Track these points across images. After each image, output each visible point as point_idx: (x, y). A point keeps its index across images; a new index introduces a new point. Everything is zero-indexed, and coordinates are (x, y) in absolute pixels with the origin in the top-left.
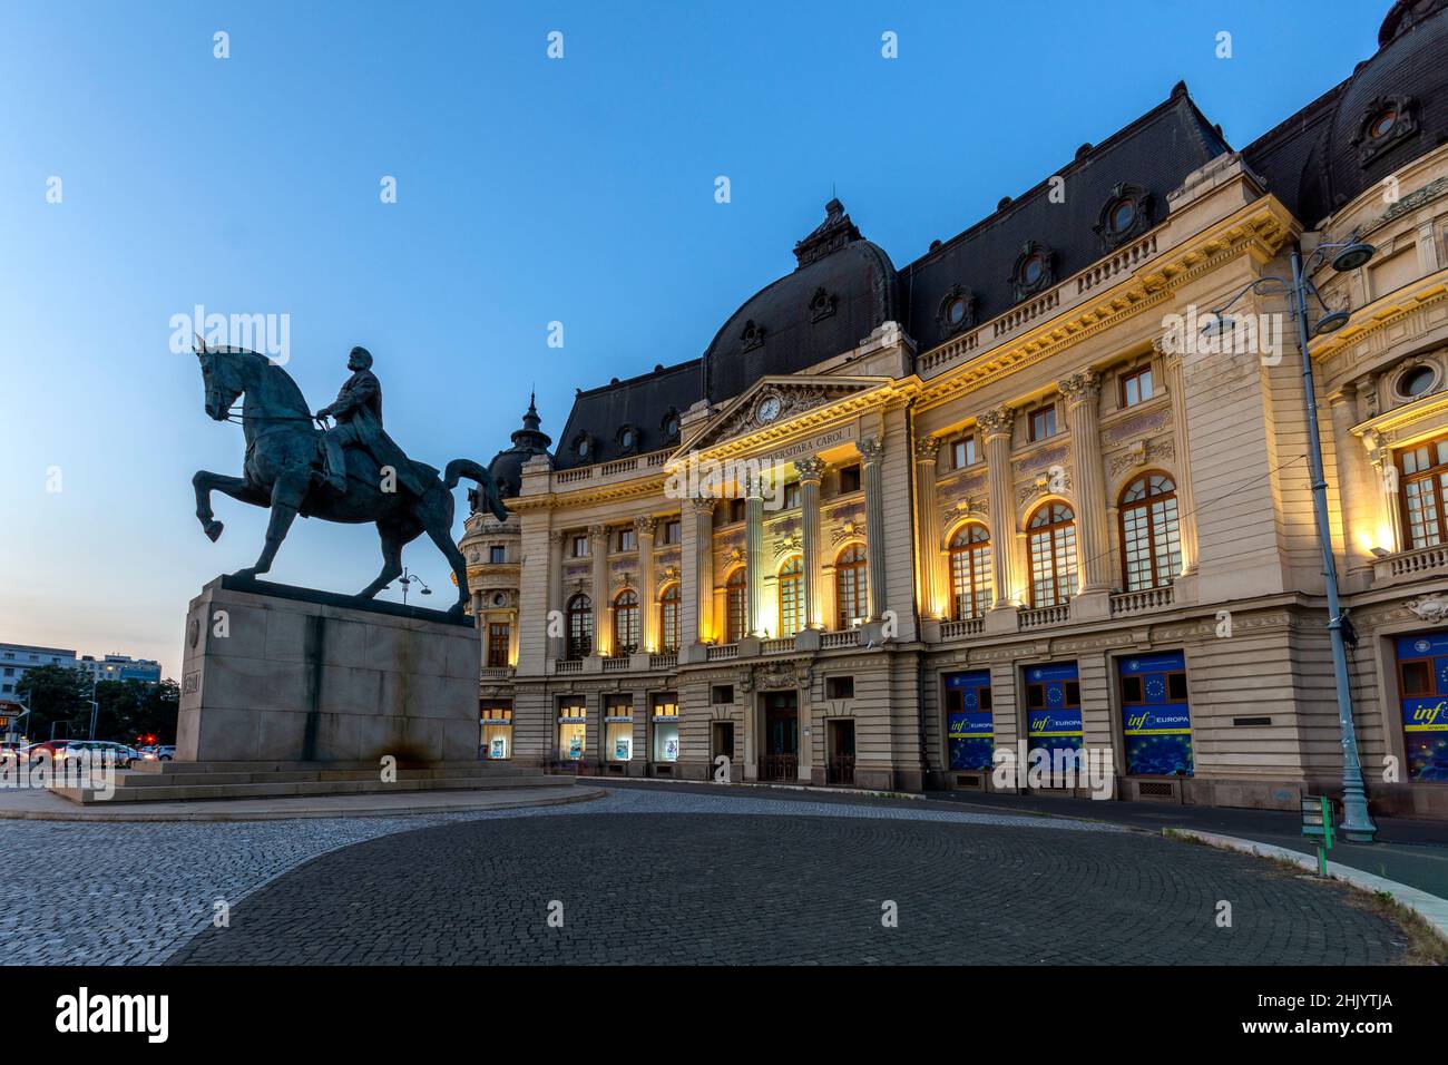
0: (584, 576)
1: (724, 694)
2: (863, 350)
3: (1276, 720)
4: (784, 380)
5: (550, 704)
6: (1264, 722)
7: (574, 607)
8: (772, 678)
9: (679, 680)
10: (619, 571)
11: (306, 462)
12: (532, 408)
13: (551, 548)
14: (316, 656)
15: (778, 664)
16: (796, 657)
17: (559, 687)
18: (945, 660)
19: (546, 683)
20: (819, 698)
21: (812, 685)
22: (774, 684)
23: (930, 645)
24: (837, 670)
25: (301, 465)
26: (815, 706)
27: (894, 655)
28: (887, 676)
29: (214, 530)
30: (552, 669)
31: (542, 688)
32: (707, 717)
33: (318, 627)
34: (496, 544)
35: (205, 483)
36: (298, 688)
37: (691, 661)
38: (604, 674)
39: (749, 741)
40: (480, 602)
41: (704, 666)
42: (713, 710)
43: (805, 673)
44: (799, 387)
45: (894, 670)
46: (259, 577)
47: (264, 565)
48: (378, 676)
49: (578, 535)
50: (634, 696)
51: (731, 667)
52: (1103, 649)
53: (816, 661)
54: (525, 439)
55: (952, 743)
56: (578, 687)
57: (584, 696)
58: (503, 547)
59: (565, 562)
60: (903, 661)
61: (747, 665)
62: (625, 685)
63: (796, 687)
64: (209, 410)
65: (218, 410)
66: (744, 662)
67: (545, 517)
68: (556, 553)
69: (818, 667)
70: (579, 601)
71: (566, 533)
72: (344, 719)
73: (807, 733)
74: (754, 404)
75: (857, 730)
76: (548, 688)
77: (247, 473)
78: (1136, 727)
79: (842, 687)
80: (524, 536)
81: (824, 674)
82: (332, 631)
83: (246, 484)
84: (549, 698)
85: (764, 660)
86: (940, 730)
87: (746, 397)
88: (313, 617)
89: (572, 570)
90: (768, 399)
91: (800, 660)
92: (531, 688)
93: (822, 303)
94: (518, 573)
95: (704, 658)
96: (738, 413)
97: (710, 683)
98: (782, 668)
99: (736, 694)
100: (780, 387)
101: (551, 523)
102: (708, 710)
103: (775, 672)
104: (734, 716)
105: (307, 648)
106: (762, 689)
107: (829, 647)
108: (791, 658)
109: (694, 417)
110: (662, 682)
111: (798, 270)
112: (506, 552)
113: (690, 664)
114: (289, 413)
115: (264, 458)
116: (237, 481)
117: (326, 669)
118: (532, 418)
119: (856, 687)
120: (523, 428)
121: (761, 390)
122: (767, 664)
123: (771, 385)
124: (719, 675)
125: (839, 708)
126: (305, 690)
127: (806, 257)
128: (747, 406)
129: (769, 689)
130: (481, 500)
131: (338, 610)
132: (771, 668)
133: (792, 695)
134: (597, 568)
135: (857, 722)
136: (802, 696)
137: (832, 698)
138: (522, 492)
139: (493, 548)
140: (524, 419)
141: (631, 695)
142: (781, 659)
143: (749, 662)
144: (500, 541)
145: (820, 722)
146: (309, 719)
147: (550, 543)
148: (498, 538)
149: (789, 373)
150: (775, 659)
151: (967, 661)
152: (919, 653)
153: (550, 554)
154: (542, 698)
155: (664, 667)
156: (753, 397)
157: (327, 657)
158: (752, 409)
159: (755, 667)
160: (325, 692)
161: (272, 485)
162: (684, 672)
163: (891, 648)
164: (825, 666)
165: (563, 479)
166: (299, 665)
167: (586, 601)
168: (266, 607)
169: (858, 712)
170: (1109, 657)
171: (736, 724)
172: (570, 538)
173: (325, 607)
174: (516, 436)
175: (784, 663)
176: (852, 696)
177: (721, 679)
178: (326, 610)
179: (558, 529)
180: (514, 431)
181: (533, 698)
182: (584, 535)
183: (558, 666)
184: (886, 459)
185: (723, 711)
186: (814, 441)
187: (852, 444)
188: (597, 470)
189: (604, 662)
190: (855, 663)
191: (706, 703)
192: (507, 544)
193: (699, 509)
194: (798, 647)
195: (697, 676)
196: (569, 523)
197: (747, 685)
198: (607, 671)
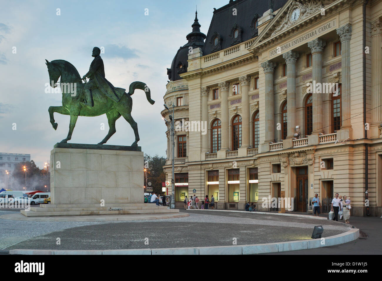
0: (217, 109)
1: (277, 168)
5: (203, 175)
7: (214, 125)
8: (297, 160)
9: (258, 161)
10: (233, 106)
12: (196, 20)
13: (201, 97)
15: (299, 153)
16: (307, 149)
17: (207, 166)
19: (201, 164)
20: (317, 169)
21: (315, 163)
22: (298, 163)
23: (372, 140)
24: (326, 154)
26: (316, 173)
27: (353, 146)
28: (348, 158)
30: (203, 159)
31: (199, 167)
32: (270, 180)
34: (179, 96)
37: (263, 151)
38: (227, 159)
41: (270, 154)
42: (271, 176)
43: (311, 157)
44: (309, 1)
45: (351, 154)
49: (215, 88)
50: (240, 170)
51: (278, 155)
53: (316, 151)
54: (192, 38)
56: (215, 166)
57: (218, 170)
59: (209, 103)
60: (357, 149)
63: (307, 164)
66: (284, 152)
67: (198, 81)
68: (204, 99)
69: (316, 153)
70: (216, 122)
71: (209, 88)
73: (312, 188)
74: (288, 12)
75: (334, 186)
79: (329, 163)
80: (190, 92)
81: (320, 157)
84: (203, 172)
85: (294, 151)
86: (377, 185)
87: (285, 8)
89: (212, 107)
90: (295, 9)
91: (308, 150)
92: (194, 167)
94: (188, 109)
95: (268, 150)
96: (282, 17)
97: (270, 163)
98: (301, 154)
99: (282, 168)
100: (300, 2)
101: (201, 84)
102: (269, 176)
103: (298, 157)
104: (281, 179)
106: (292, 166)
107: (323, 143)
109: (264, 20)
110: (252, 162)
112: (183, 99)
113: (261, 153)
117: (89, 172)
118: (196, 26)
119: (335, 163)
120: (192, 31)
121: (291, 4)
122: (294, 153)
123: (296, 1)
124: (274, 158)
125: (326, 175)
128: (285, 13)
129: (296, 166)
130: (172, 74)
133: (306, 168)
134: (223, 105)
135: (335, 182)
136: (310, 169)
137: (324, 170)
138: (189, 69)
139: (177, 98)
140: (193, 26)
145: (318, 182)
147: (201, 94)
150: (297, 150)
152: (366, 144)
153: (201, 100)
154: (199, 172)
155: (251, 155)
156: (288, 9)
158: (288, 16)
159: (289, 155)
162: (260, 158)
164: (320, 153)
165: (207, 59)
167: (219, 122)
169: (334, 177)
171: (282, 183)
172: (213, 89)
174: (189, 37)
175: (301, 152)
176: (332, 168)
177: (275, 160)
179: (204, 86)
180: (188, 34)
181: (195, 172)
182: (217, 88)
183: (207, 155)
184: (352, 37)
185: (276, 177)
186: (317, 30)
187: (335, 31)
188: (222, 53)
189: (227, 153)
190: (333, 151)
191: (269, 173)
192: (183, 96)
193: (266, 71)
194: (309, 144)
195: (265, 159)
196: (209, 83)
197: (285, 164)
198: (228, 157)
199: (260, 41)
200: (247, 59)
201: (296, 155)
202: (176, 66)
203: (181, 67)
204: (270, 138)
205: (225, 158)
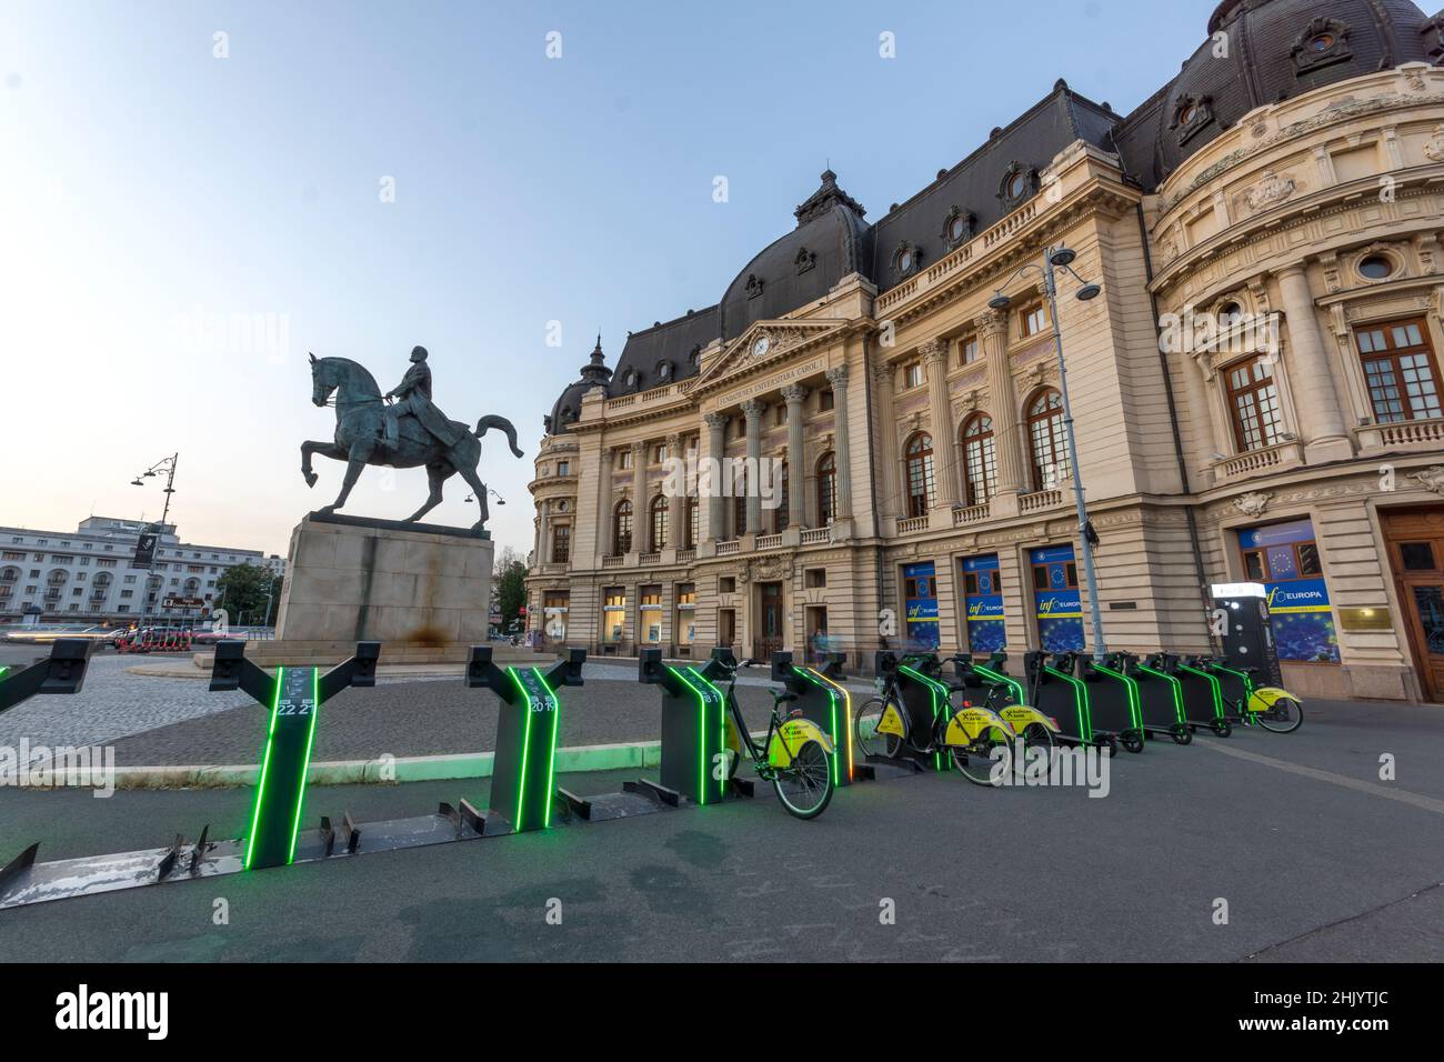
0: (628, 484)
1: (728, 584)
2: (832, 296)
3: (1141, 605)
4: (772, 324)
5: (597, 595)
6: (1131, 606)
7: (620, 510)
8: (764, 570)
9: (695, 572)
10: (655, 480)
11: (373, 429)
12: (598, 348)
13: (601, 463)
14: (369, 566)
15: (768, 558)
16: (780, 552)
17: (604, 579)
18: (900, 553)
19: (594, 576)
20: (798, 587)
21: (794, 576)
22: (765, 576)
23: (887, 540)
24: (813, 562)
25: (370, 433)
26: (796, 594)
27: (857, 549)
28: (850, 568)
29: (311, 479)
30: (599, 565)
31: (591, 580)
32: (715, 605)
33: (372, 544)
34: (562, 460)
35: (309, 448)
36: (354, 590)
37: (705, 556)
38: (640, 568)
39: (746, 626)
40: (548, 509)
41: (714, 561)
42: (719, 598)
43: (787, 565)
44: (783, 329)
45: (856, 562)
46: (336, 511)
47: (340, 503)
48: (413, 578)
49: (625, 450)
50: (663, 587)
51: (732, 561)
52: (1014, 543)
53: (797, 555)
54: (590, 372)
55: (909, 626)
56: (619, 579)
57: (624, 587)
58: (566, 463)
59: (613, 473)
60: (865, 554)
61: (743, 559)
62: (656, 577)
63: (781, 578)
64: (315, 400)
65: (320, 400)
66: (741, 557)
67: (598, 437)
68: (606, 466)
69: (797, 560)
70: (624, 506)
71: (614, 449)
72: (386, 610)
73: (790, 619)
74: (751, 342)
75: (829, 615)
76: (596, 580)
77: (336, 440)
78: (1045, 611)
79: (818, 577)
80: (582, 454)
81: (803, 566)
82: (382, 546)
83: (335, 448)
84: (597, 589)
85: (759, 555)
87: (744, 338)
88: (369, 538)
89: (619, 479)
90: (761, 338)
91: (784, 555)
92: (582, 580)
93: (805, 259)
94: (576, 482)
95: (713, 553)
96: (739, 349)
97: (717, 575)
98: (771, 561)
99: (738, 584)
100: (769, 329)
101: (602, 441)
102: (715, 599)
103: (765, 565)
104: (735, 604)
105: (363, 559)
106: (756, 580)
107: (808, 543)
108: (776, 553)
109: (709, 352)
110: (685, 574)
111: (797, 228)
112: (569, 465)
113: (702, 559)
114: (365, 397)
115: (346, 430)
116: (330, 445)
117: (376, 575)
118: (598, 355)
119: (828, 577)
120: (589, 363)
121: (756, 331)
122: (758, 559)
123: (762, 327)
124: (725, 567)
125: (814, 596)
126: (360, 589)
127: (804, 218)
128: (745, 344)
129: (762, 580)
130: (553, 424)
131: (388, 531)
133: (779, 585)
134: (637, 478)
135: (829, 608)
136: (787, 586)
137: (811, 587)
138: (582, 418)
139: (559, 463)
140: (591, 356)
141: (661, 586)
142: (768, 554)
143: (744, 557)
144: (565, 458)
145: (800, 609)
146: (361, 610)
147: (601, 459)
148: (567, 454)
149: (775, 318)
150: (763, 554)
151: (916, 554)
152: (878, 547)
153: (601, 467)
154: (591, 589)
155: (684, 562)
156: (750, 337)
157: (377, 565)
158: (749, 347)
159: (750, 561)
160: (374, 590)
161: (350, 447)
162: (698, 566)
163: (851, 543)
164: (803, 559)
165: (614, 405)
166: (356, 571)
167: (629, 505)
168: (338, 532)
169: (829, 600)
170: (1020, 549)
171: (737, 610)
172: (619, 452)
173: (379, 530)
174: (585, 371)
175: (772, 557)
176: (824, 585)
177: (726, 572)
178: (379, 532)
179: (608, 446)
180: (581, 367)
181: (583, 589)
182: (629, 450)
183: (605, 561)
184: (850, 383)
185: (729, 599)
186: (795, 371)
187: (823, 373)
188: (639, 398)
189: (640, 558)
190: (824, 556)
191: (714, 592)
192: (570, 460)
193: (712, 427)
194: (785, 543)
195: (707, 569)
196: (616, 442)
197: (743, 577)
198: (642, 565)
199: (704, 382)
200: (682, 409)
201: (762, 562)
202: (561, 411)
203: (569, 414)
204: (718, 533)
205: (638, 566)
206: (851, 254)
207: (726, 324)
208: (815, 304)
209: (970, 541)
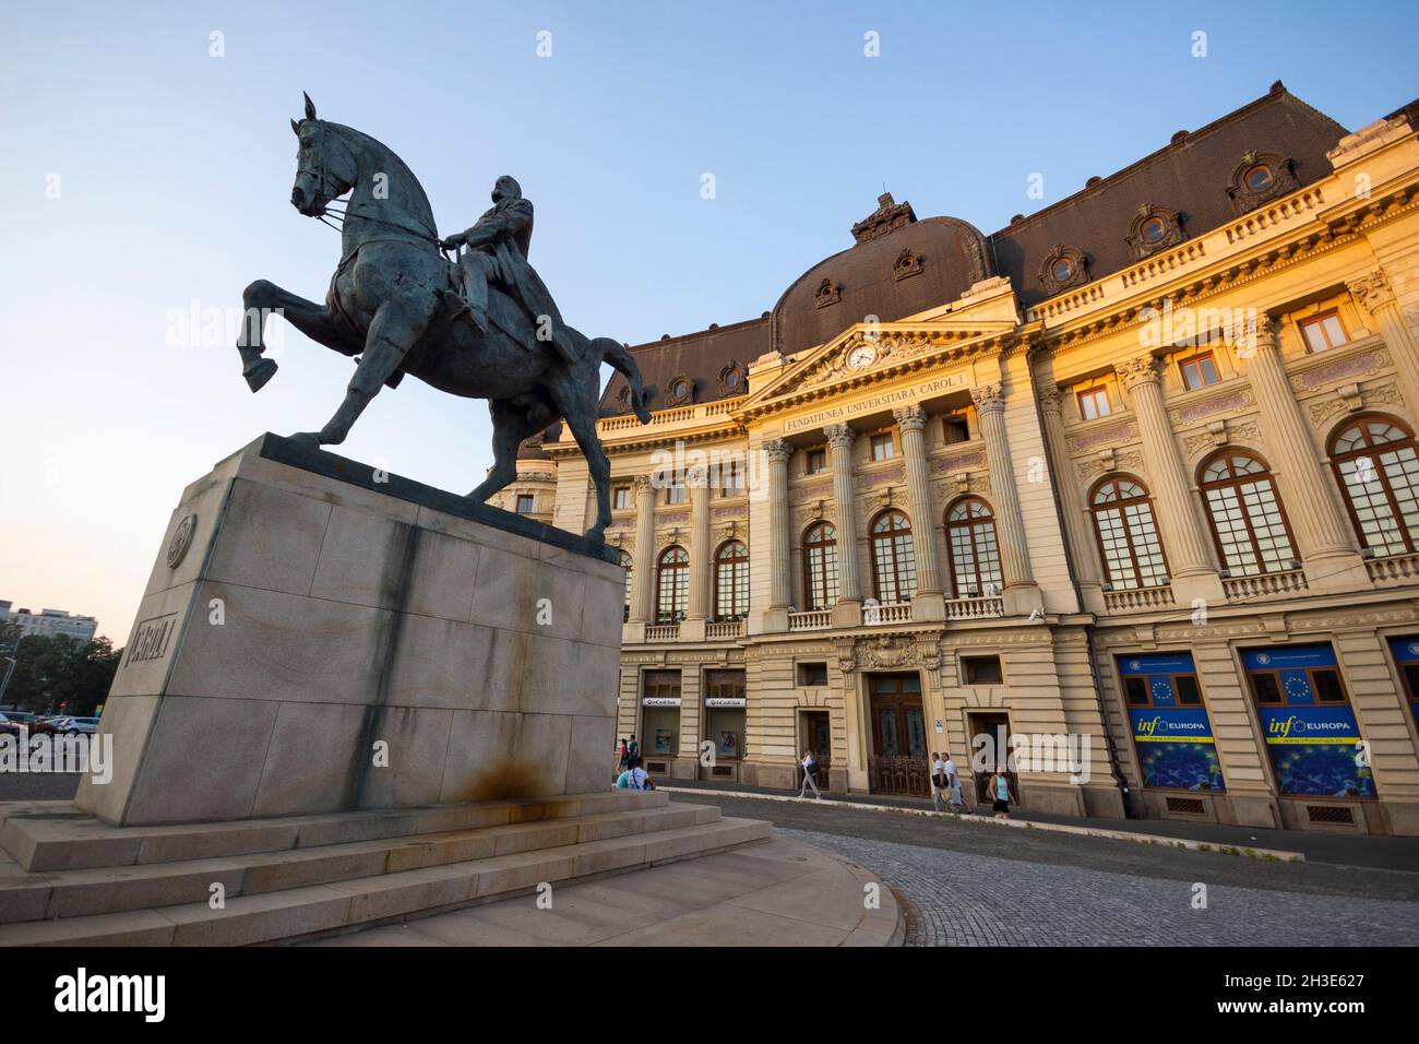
0: (625, 530)
1: (813, 673)
2: (965, 302)
4: (881, 328)
8: (883, 654)
9: (748, 654)
10: (668, 525)
13: (588, 498)
15: (893, 637)
16: (921, 629)
18: (1120, 638)
20: (953, 682)
21: (942, 665)
22: (885, 663)
23: (1096, 618)
24: (978, 646)
26: (949, 693)
27: (1054, 629)
28: (1050, 657)
32: (791, 703)
34: (525, 493)
37: (768, 630)
38: (646, 644)
39: (853, 739)
41: (788, 638)
42: (799, 693)
43: (933, 649)
44: (900, 335)
45: (1057, 648)
49: (621, 485)
50: (684, 673)
51: (827, 640)
52: (1371, 627)
53: (945, 634)
55: (1143, 750)
58: (531, 497)
60: (1067, 637)
61: (849, 637)
62: (672, 658)
63: (918, 667)
69: (947, 642)
72: (426, 720)
73: (939, 730)
74: (844, 351)
75: (1014, 727)
79: (984, 670)
80: (558, 486)
81: (956, 651)
85: (867, 633)
86: (1125, 730)
87: (834, 344)
90: (860, 346)
91: (925, 632)
93: (908, 263)
95: (784, 627)
96: (823, 360)
97: (794, 659)
98: (898, 642)
99: (831, 674)
100: (875, 335)
102: (792, 694)
103: (886, 647)
104: (829, 703)
106: (866, 669)
107: (959, 618)
108: (913, 629)
109: (765, 367)
110: (722, 656)
112: (535, 501)
113: (766, 634)
119: (1006, 669)
121: (852, 338)
122: (878, 637)
123: (864, 333)
124: (808, 648)
125: (984, 696)
127: (864, 235)
128: (834, 353)
129: (878, 669)
132: (883, 642)
133: (913, 677)
134: (643, 522)
135: (1013, 716)
136: (927, 679)
137: (971, 683)
139: (520, 496)
141: (680, 671)
142: (897, 631)
143: (852, 633)
144: (529, 490)
145: (958, 715)
147: (588, 493)
148: (528, 486)
150: (880, 631)
152: (1087, 628)
153: (587, 504)
155: (721, 639)
156: (843, 345)
158: (842, 356)
159: (858, 641)
162: (758, 645)
163: (1053, 620)
164: (958, 641)
169: (1014, 704)
170: (1382, 636)
171: (832, 713)
175: (901, 636)
176: (999, 682)
177: (810, 654)
182: (627, 485)
185: (814, 697)
186: (917, 388)
189: (647, 630)
190: (1000, 638)
191: (790, 685)
192: (536, 493)
193: (774, 458)
194: (917, 616)
195: (777, 650)
196: (621, 471)
197: (848, 663)
198: (649, 641)
199: (765, 399)
204: (784, 600)
205: (643, 642)
206: (981, 258)
207: (782, 336)
208: (942, 310)
209: (1279, 624)
